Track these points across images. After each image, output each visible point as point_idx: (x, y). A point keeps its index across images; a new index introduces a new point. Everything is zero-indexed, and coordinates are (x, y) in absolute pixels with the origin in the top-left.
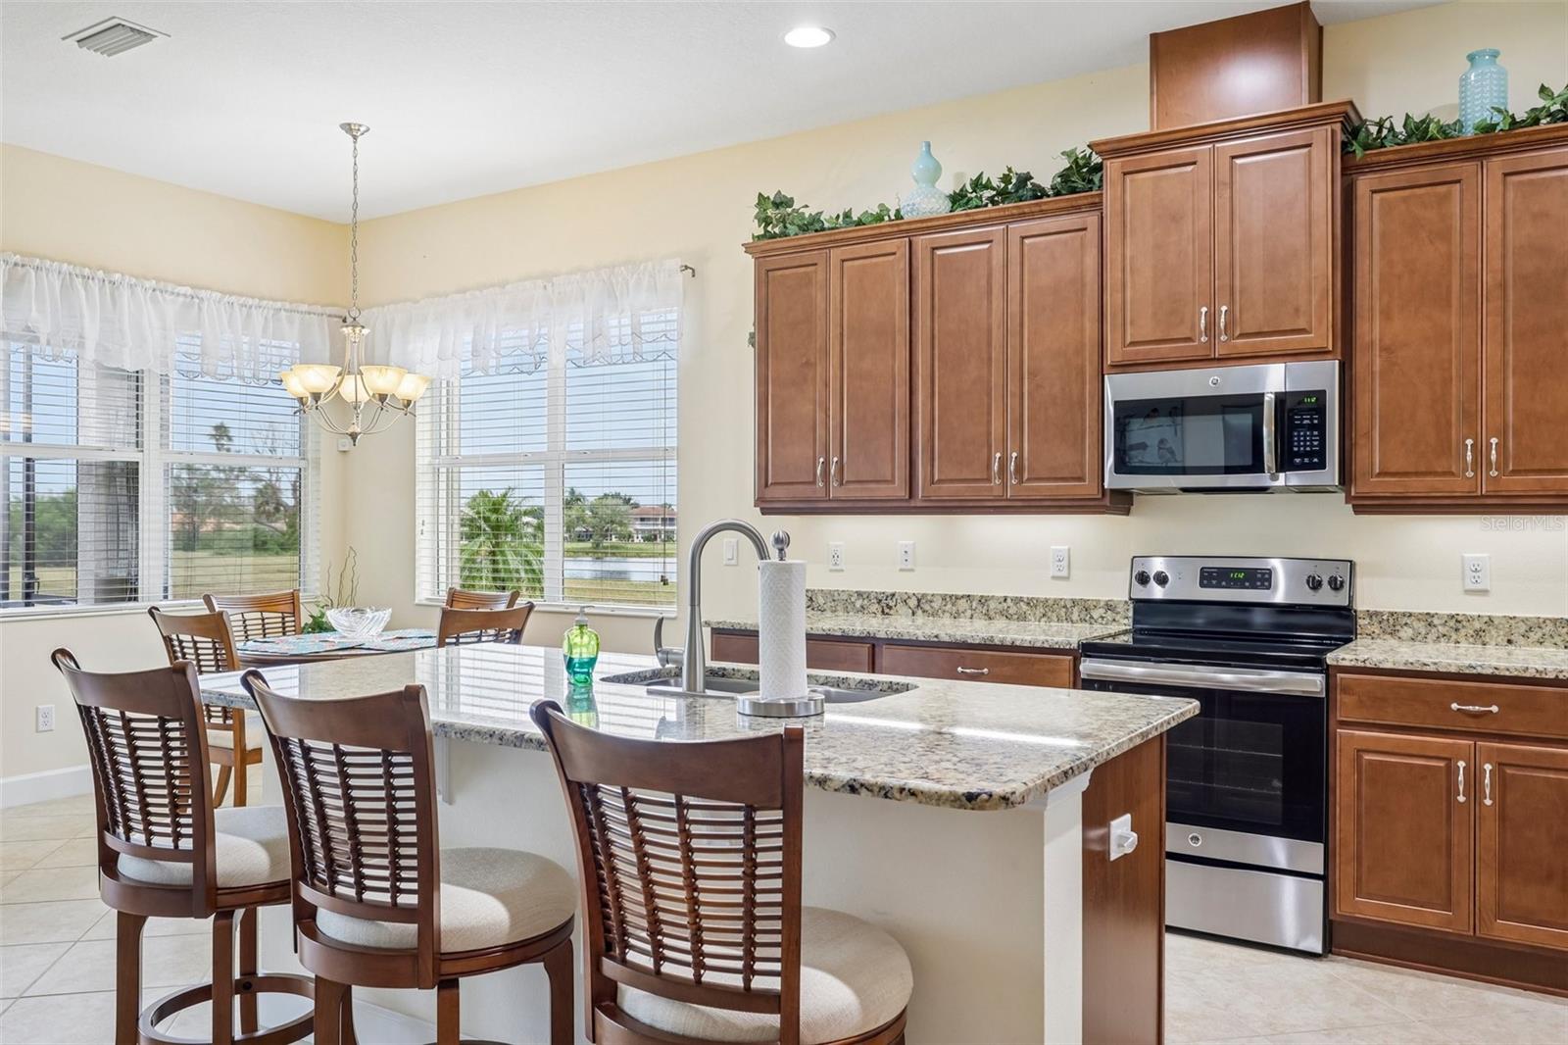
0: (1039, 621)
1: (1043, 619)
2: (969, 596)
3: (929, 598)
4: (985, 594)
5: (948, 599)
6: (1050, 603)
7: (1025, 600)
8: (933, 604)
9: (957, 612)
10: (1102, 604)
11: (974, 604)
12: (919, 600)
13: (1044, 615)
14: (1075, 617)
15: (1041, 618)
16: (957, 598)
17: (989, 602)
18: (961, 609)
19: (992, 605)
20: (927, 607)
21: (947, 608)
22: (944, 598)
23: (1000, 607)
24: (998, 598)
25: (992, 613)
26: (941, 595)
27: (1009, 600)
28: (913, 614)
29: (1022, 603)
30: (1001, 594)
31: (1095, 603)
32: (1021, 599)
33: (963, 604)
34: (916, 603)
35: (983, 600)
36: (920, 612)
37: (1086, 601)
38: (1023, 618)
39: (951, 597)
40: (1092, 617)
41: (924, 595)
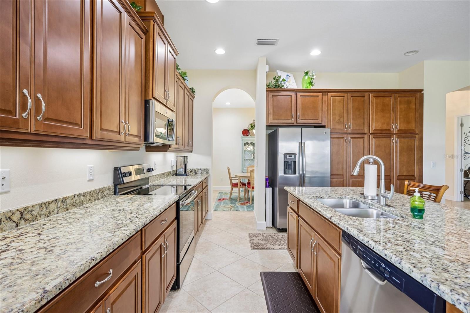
0: (88, 203)
1: (89, 202)
2: (56, 200)
3: (30, 209)
4: (65, 196)
5: (43, 206)
6: (92, 192)
7: (83, 194)
8: (34, 213)
9: (50, 213)
10: (107, 188)
11: (59, 204)
12: (22, 213)
13: (90, 199)
14: (100, 197)
15: (89, 201)
16: (49, 203)
17: (67, 201)
18: (51, 210)
19: (68, 201)
20: (28, 216)
21: (42, 212)
22: (41, 206)
23: (72, 201)
24: (71, 196)
25: (68, 206)
26: (39, 204)
27: (76, 196)
28: (17, 225)
29: (81, 196)
30: (71, 194)
31: (105, 189)
32: (81, 194)
33: (53, 206)
34: (19, 216)
35: (64, 201)
36: (23, 221)
37: (102, 188)
38: (82, 204)
39: (45, 204)
40: (104, 195)
41: (26, 209)
